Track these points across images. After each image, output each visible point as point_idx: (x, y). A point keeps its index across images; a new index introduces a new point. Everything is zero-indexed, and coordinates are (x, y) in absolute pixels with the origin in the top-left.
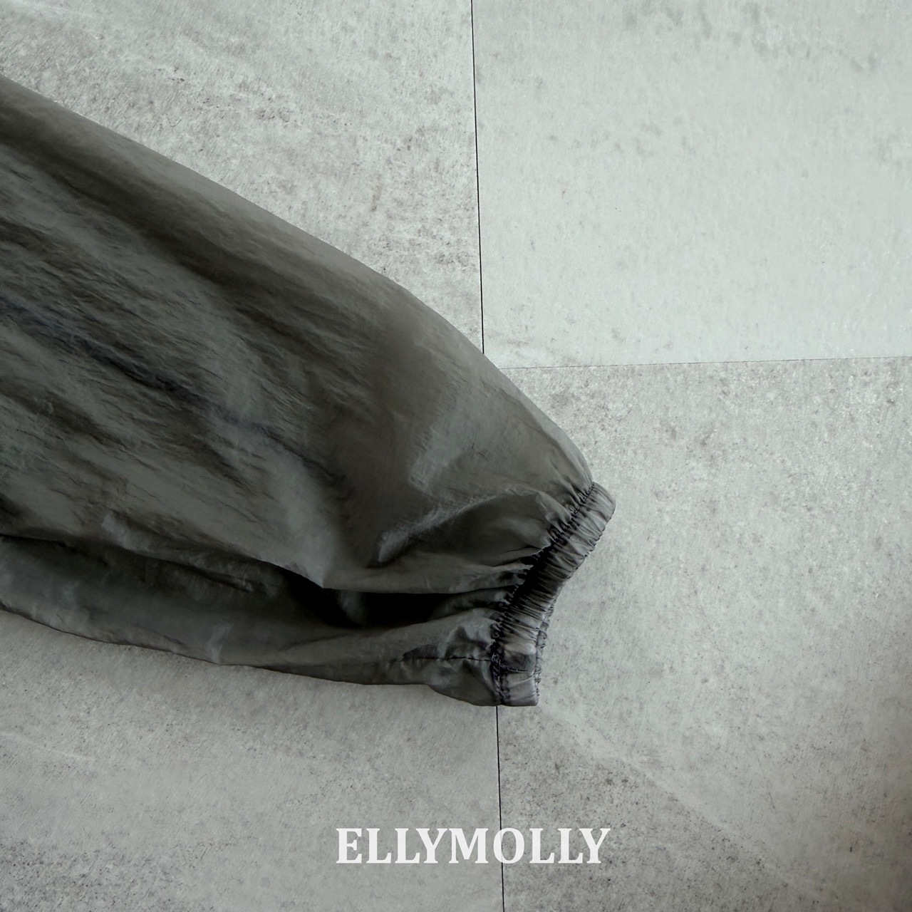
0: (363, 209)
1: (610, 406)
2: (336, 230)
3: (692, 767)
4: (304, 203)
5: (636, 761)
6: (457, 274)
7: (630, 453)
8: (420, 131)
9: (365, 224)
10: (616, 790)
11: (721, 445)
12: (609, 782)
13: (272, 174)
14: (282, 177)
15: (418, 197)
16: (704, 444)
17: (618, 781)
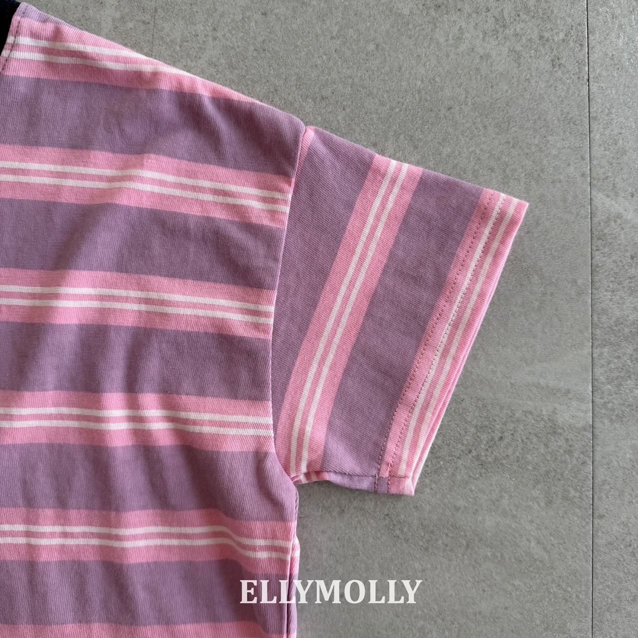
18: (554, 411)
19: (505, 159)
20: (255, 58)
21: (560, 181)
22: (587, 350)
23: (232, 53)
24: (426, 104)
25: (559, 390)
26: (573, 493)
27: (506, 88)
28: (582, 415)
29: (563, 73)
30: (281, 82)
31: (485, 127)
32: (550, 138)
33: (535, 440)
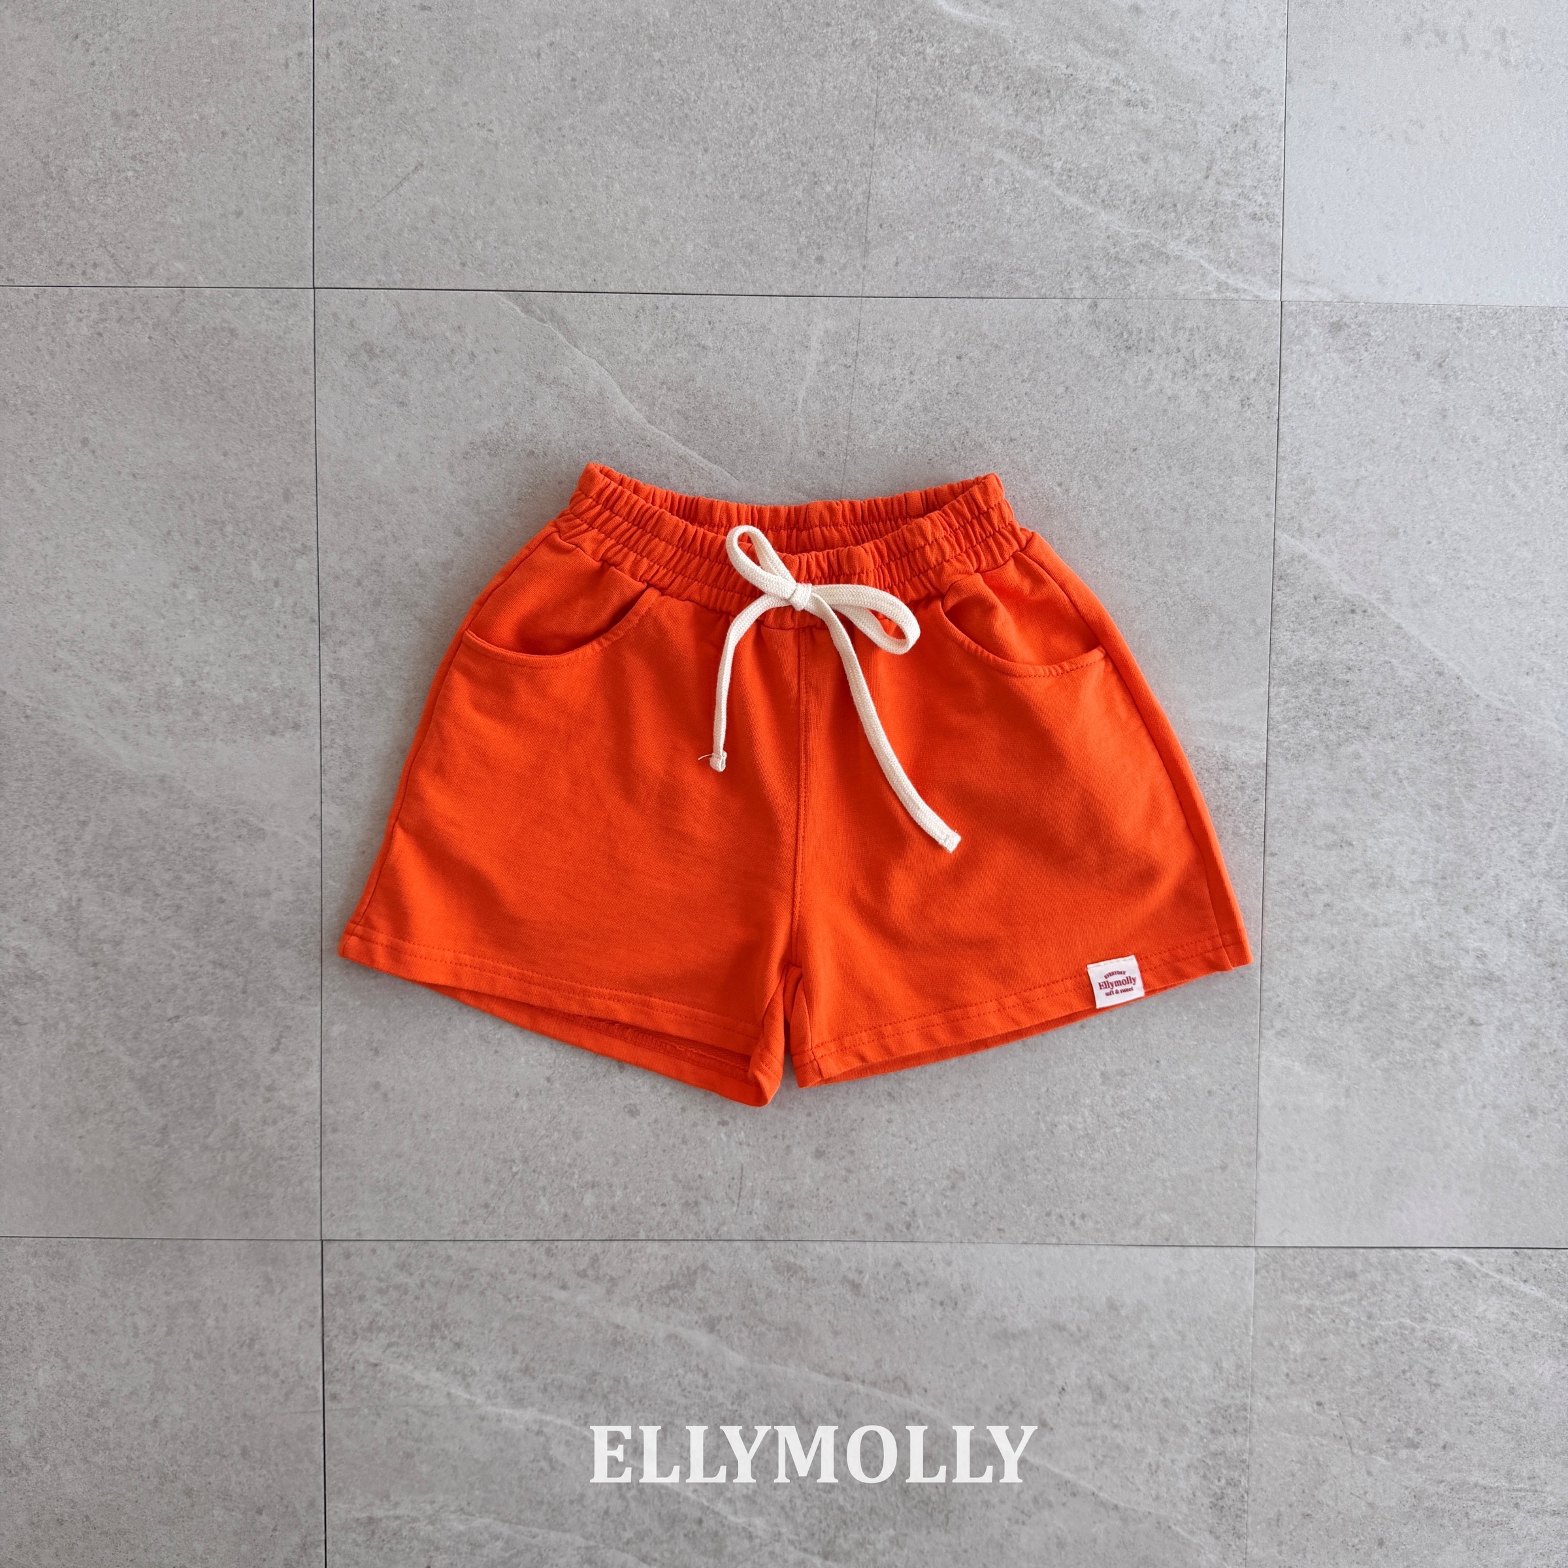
0: (1199, 176)
1: (1373, 333)
2: (1179, 192)
3: (1415, 605)
4: (1156, 170)
5: (1374, 597)
6: (1265, 228)
7: (1385, 369)
8: (1243, 119)
9: (1200, 188)
10: (1358, 617)
11: (1453, 368)
12: (1353, 611)
13: (1133, 148)
14: (1141, 151)
15: (1239, 169)
16: (1440, 366)
17: (1359, 611)
18: (1227, 748)
19: (1188, 499)
20: (948, 401)
21: (1243, 521)
22: (1265, 689)
23: (927, 396)
24: (1112, 446)
25: (1233, 727)
26: (1244, 829)
27: (1193, 428)
28: (1256, 752)
29: (1252, 413)
30: (973, 424)
31: (1169, 468)
32: (1235, 478)
33: (1206, 775)
